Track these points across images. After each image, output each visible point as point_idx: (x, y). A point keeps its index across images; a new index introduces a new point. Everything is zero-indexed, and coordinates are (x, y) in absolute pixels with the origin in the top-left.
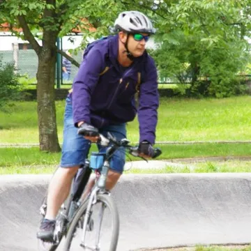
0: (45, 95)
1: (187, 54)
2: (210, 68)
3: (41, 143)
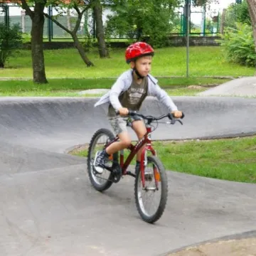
0: (37, 46)
1: (134, 19)
2: (149, 28)
3: (34, 77)
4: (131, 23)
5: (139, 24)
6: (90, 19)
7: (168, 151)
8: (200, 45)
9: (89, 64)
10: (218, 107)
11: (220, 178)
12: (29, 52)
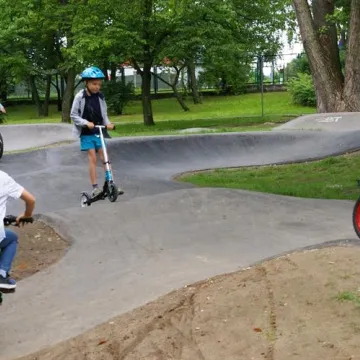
0: (146, 97)
1: (220, 73)
2: (231, 80)
3: (145, 121)
4: (217, 76)
5: (223, 77)
6: (186, 75)
7: (252, 175)
8: (271, 91)
9: (186, 109)
10: (290, 139)
11: (295, 195)
12: (140, 102)
